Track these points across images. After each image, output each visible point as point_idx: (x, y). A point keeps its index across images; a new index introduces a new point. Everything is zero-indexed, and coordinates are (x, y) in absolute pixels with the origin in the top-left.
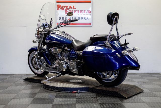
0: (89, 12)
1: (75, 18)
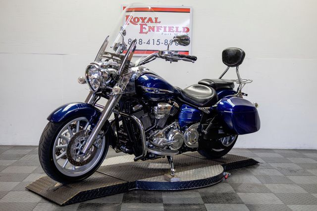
1: (159, 41)
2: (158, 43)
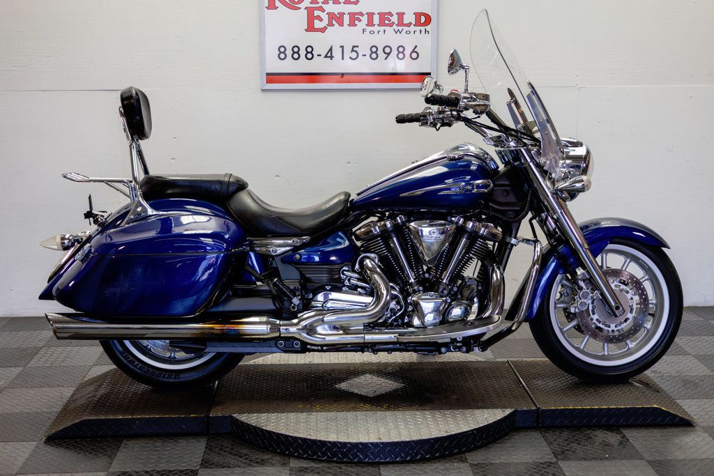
0: (423, 19)
1: (355, 49)
2: (354, 55)
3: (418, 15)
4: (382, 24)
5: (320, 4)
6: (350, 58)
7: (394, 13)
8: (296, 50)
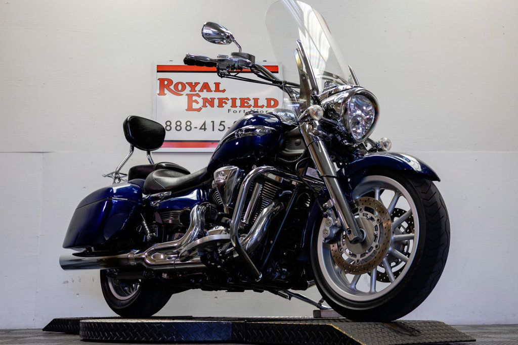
0: (272, 103)
1: (222, 123)
2: (222, 128)
3: (269, 100)
4: (242, 106)
5: (197, 92)
6: (219, 130)
7: (251, 98)
8: (178, 124)
